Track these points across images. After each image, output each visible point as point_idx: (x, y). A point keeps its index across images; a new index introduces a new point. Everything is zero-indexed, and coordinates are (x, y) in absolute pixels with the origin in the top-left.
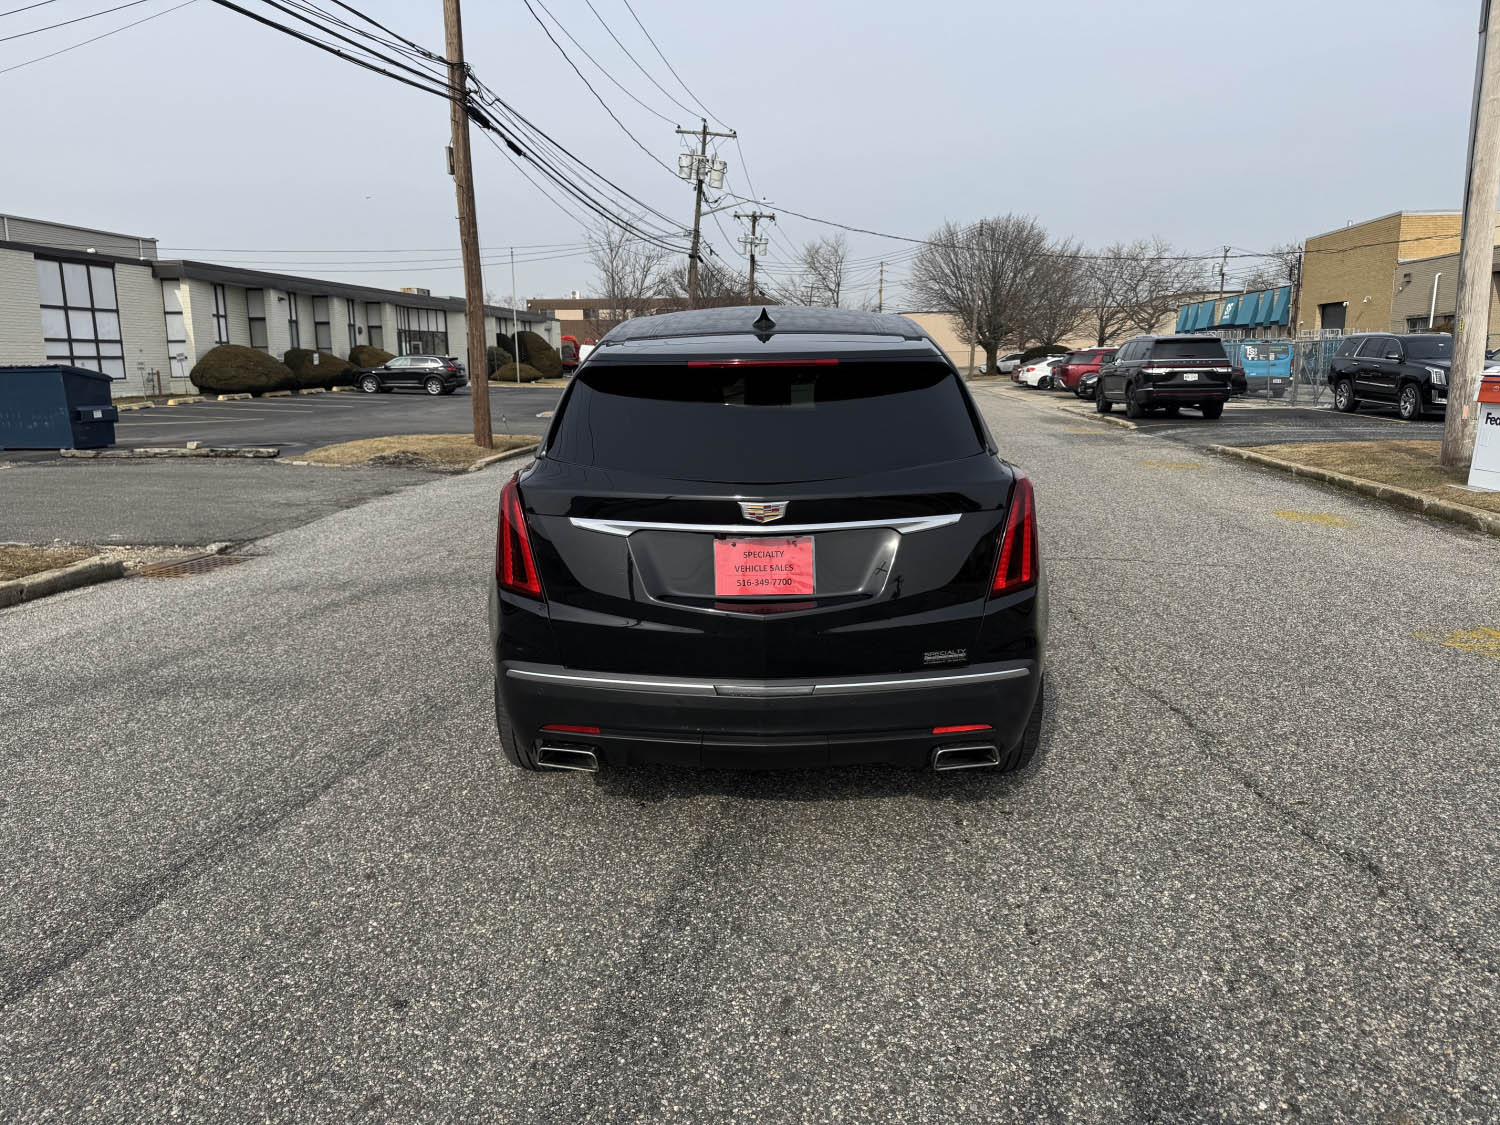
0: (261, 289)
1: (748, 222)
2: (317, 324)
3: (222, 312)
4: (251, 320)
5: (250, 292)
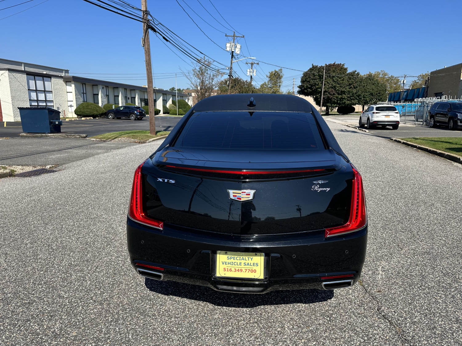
0: (97, 85)
2: (115, 96)
3: (85, 92)
4: (94, 95)
5: (94, 86)
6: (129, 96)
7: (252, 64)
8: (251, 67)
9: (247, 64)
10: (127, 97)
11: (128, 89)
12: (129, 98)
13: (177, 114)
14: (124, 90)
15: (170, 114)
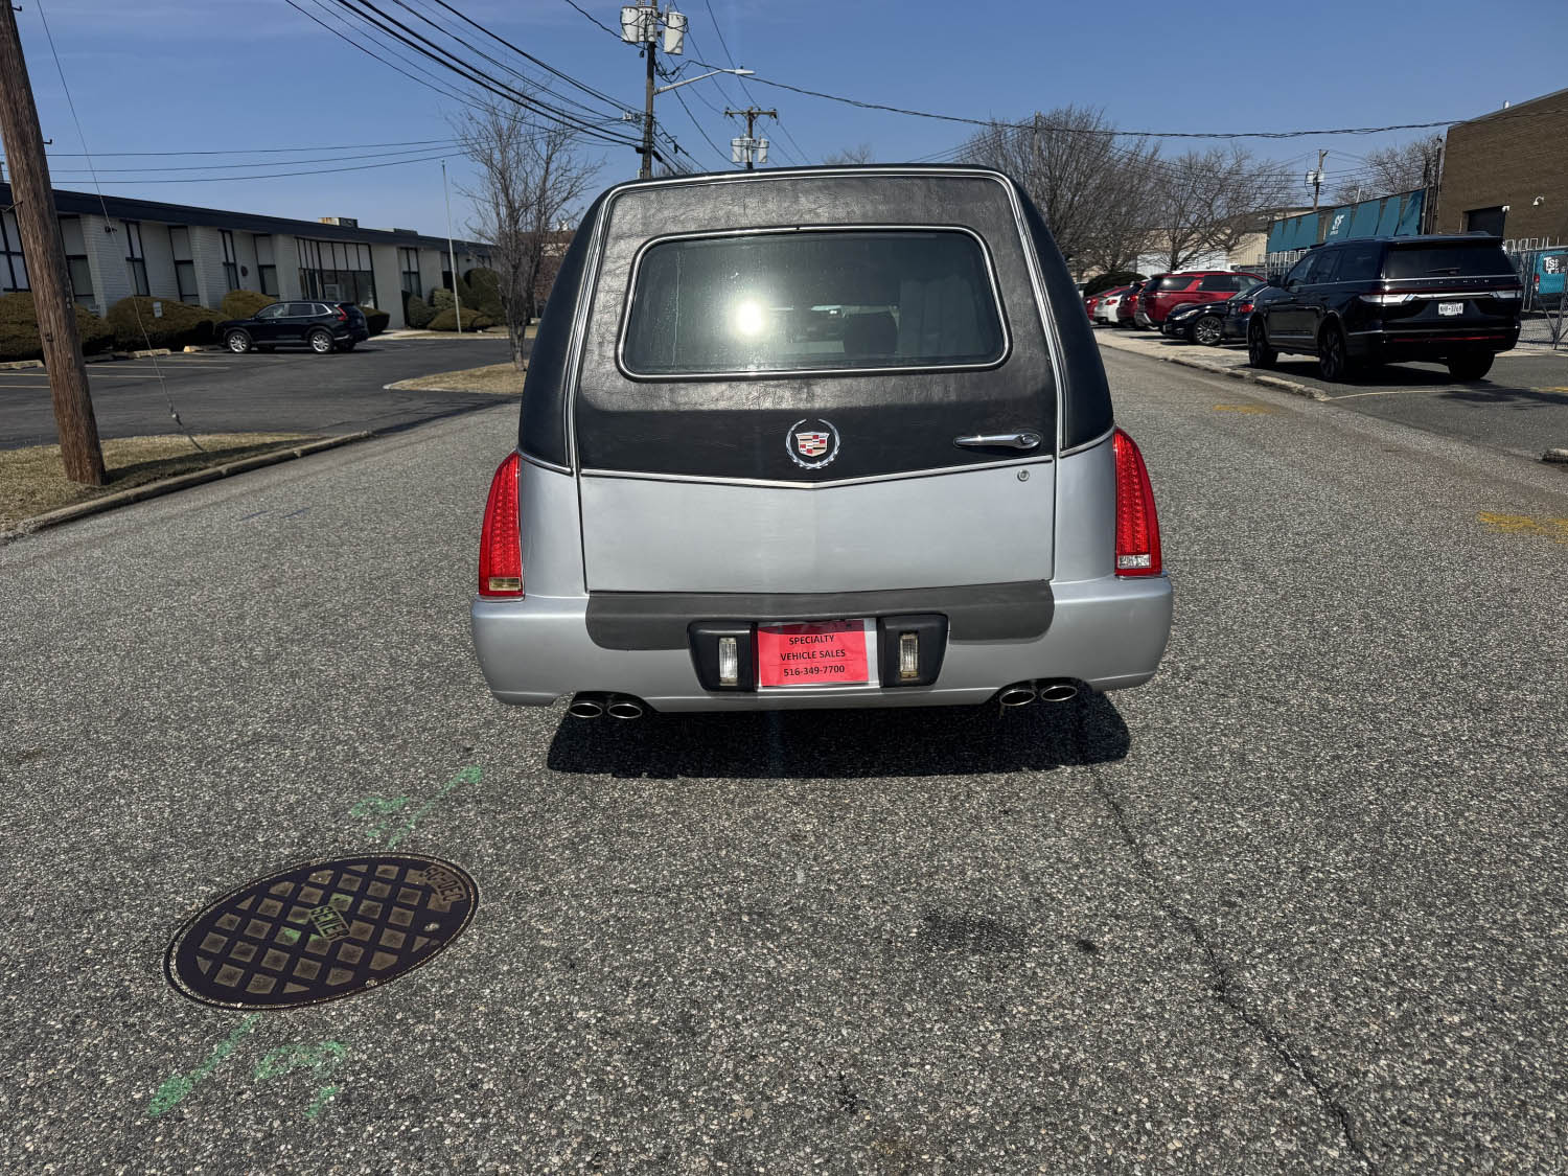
0: (78, 217)
1: (743, 122)
4: (69, 259)
5: (63, 221)
6: (244, 259)
7: (751, 116)
8: (747, 129)
9: (731, 115)
10: (234, 265)
11: (236, 232)
12: (245, 272)
13: (457, 330)
14: (220, 235)
15: (432, 329)
